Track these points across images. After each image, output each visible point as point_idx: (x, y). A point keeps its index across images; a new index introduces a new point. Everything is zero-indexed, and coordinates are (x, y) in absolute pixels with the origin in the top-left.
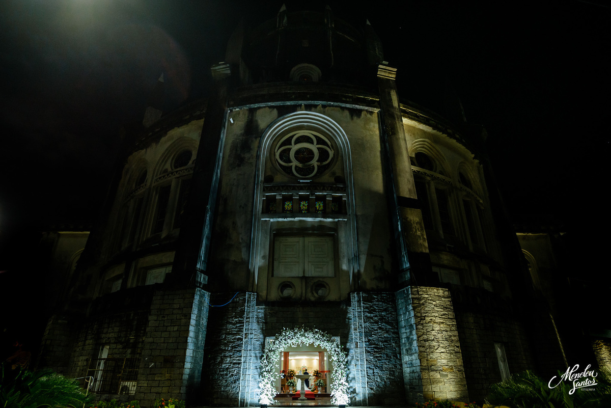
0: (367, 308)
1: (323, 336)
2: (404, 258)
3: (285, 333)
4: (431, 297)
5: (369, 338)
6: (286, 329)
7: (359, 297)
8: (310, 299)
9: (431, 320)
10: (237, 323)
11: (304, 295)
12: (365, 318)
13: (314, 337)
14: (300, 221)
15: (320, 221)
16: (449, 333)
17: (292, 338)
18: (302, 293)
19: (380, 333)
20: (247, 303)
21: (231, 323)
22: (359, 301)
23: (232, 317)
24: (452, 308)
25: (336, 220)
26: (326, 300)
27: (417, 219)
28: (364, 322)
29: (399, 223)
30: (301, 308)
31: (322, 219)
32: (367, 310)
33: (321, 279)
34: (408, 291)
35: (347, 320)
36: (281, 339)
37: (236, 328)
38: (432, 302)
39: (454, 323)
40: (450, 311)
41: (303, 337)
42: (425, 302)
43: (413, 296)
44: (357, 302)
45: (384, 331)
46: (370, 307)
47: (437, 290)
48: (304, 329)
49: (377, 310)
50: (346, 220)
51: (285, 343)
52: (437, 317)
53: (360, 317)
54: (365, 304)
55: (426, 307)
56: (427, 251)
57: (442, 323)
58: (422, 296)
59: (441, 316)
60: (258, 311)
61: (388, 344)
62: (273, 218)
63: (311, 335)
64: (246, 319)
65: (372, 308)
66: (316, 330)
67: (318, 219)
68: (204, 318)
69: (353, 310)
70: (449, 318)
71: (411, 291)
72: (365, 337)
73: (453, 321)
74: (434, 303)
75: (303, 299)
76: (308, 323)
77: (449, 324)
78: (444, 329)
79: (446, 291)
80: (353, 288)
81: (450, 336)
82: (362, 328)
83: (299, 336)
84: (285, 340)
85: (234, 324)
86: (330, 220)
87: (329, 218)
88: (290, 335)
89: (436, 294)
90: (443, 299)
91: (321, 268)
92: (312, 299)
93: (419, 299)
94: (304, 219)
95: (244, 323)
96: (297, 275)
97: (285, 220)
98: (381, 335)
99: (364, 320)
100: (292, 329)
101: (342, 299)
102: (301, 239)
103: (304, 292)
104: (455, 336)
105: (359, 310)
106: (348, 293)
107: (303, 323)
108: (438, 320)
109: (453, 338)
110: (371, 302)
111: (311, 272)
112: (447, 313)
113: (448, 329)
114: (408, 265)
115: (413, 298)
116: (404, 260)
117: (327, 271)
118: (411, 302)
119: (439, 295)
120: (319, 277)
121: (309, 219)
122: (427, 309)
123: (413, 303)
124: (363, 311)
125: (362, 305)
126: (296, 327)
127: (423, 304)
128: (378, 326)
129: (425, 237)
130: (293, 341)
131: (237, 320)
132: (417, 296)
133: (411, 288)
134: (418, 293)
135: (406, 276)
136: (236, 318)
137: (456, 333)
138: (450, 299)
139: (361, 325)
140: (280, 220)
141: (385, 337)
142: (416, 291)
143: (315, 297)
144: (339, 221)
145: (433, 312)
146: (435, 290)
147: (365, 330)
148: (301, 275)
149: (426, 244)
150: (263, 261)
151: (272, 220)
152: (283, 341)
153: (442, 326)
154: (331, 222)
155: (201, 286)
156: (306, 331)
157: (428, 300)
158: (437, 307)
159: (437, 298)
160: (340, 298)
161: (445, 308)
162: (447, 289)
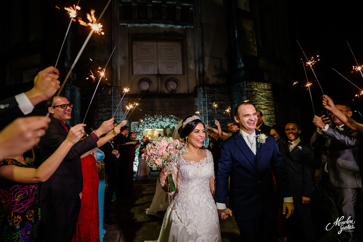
0: (210, 98)
1: (177, 120)
2: (239, 59)
3: (147, 118)
4: (259, 90)
5: (212, 121)
6: (147, 116)
7: (204, 90)
8: (164, 92)
9: (259, 107)
10: (106, 112)
11: (160, 89)
12: (208, 106)
13: (170, 121)
14: (154, 27)
15: (171, 28)
16: (270, 116)
17: (153, 123)
18: (158, 87)
19: (219, 116)
20: (114, 96)
21: (101, 112)
22: (204, 93)
23: (102, 107)
24: (272, 98)
25: (185, 27)
26: (178, 93)
27: (250, 29)
28: (208, 109)
29: (236, 31)
30: (158, 99)
31: (173, 26)
32: (210, 100)
33: (173, 77)
34: (243, 85)
35: (194, 108)
36: (144, 124)
37: (106, 116)
38: (260, 94)
39: (273, 109)
40: (271, 100)
41: (162, 122)
42: (256, 93)
43: (247, 89)
44: (203, 94)
45: (222, 115)
46: (212, 98)
47: (264, 85)
48: (162, 115)
49: (218, 100)
50: (192, 27)
51: (147, 126)
52: (262, 104)
53: (204, 105)
54: (209, 95)
55: (256, 97)
56: (256, 55)
57: (266, 109)
58: (254, 89)
59: (266, 103)
60: (123, 102)
61: (225, 125)
62: (130, 23)
63: (168, 120)
64: (114, 108)
65: (214, 99)
66: (172, 116)
67: (170, 26)
68: (77, 109)
69: (199, 100)
70: (270, 105)
71: (246, 85)
72: (208, 120)
73: (273, 108)
74: (261, 94)
75: (159, 92)
76: (165, 110)
77: (270, 109)
78: (267, 113)
79: (269, 85)
80: (198, 83)
81: (270, 118)
82: (206, 113)
83: (158, 121)
84: (147, 124)
85: (103, 113)
86: (179, 27)
87: (179, 25)
88: (151, 120)
89: (263, 88)
90: (267, 92)
91: (171, 68)
92: (167, 92)
93: (252, 91)
94: (157, 25)
95: (112, 112)
96: (153, 73)
97: (141, 25)
98: (220, 118)
99: (208, 107)
100: (153, 115)
101: (190, 92)
102: (155, 44)
103: (160, 86)
104: (273, 118)
105: (204, 100)
106: (194, 87)
107: (160, 111)
108: (263, 107)
109: (272, 119)
110: (213, 94)
111: (164, 70)
112: (269, 102)
113: (269, 113)
114: (242, 65)
115: (247, 91)
116: (239, 62)
117: (177, 70)
118: (246, 93)
119: (265, 88)
120: (172, 75)
121: (162, 26)
122: (256, 99)
123: (247, 94)
124: (207, 101)
125: (206, 96)
126: (156, 114)
127: (254, 95)
128: (218, 111)
129: (255, 43)
130: (153, 124)
131: (106, 109)
132: (250, 89)
133: (246, 83)
134: (251, 87)
135: (241, 74)
136: (105, 107)
137: (274, 116)
138: (271, 92)
139: (205, 111)
140: (137, 25)
141: (222, 119)
142: (249, 85)
143: (168, 90)
144: (187, 28)
145: (260, 101)
146: (262, 85)
147: (208, 115)
148: (156, 73)
149: (256, 49)
150: (124, 61)
151: (129, 25)
152: (146, 125)
153: (265, 111)
154: (180, 29)
155: (71, 82)
156: (163, 117)
157: (258, 92)
158: (263, 97)
159: (263, 91)
160: (188, 91)
161: (268, 98)
162: (270, 84)
